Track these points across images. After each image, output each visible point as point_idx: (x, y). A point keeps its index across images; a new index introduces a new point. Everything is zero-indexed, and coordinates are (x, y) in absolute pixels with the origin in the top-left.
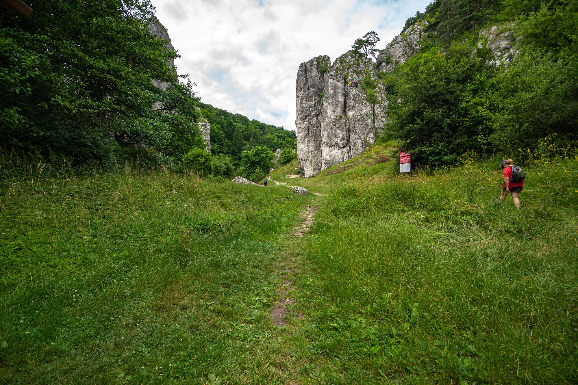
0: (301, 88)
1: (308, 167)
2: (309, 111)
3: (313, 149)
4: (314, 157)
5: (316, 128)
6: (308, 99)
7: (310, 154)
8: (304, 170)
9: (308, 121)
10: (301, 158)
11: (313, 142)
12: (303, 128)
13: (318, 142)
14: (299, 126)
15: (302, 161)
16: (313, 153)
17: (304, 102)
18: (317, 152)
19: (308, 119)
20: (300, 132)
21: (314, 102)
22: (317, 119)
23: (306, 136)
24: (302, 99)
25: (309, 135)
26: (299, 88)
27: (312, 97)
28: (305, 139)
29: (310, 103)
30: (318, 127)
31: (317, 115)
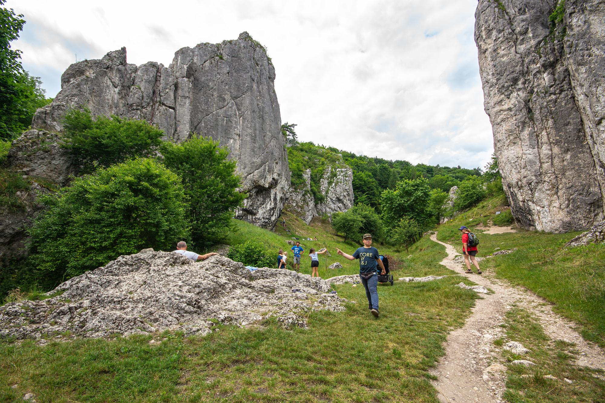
0: (489, 32)
1: (546, 203)
2: (522, 65)
3: (556, 150)
4: (563, 171)
5: (553, 97)
6: (515, 42)
7: (545, 166)
8: (530, 212)
9: (525, 88)
10: (514, 182)
11: (553, 132)
12: (510, 109)
13: (570, 128)
14: (497, 108)
15: (520, 188)
16: (556, 161)
17: (502, 52)
18: (573, 157)
19: (524, 83)
20: (503, 120)
21: (533, 42)
22: (553, 74)
23: (524, 123)
24: (495, 51)
25: (532, 119)
26: (484, 34)
27: (526, 32)
28: (522, 131)
29: (522, 48)
30: (562, 91)
31: (550, 66)
